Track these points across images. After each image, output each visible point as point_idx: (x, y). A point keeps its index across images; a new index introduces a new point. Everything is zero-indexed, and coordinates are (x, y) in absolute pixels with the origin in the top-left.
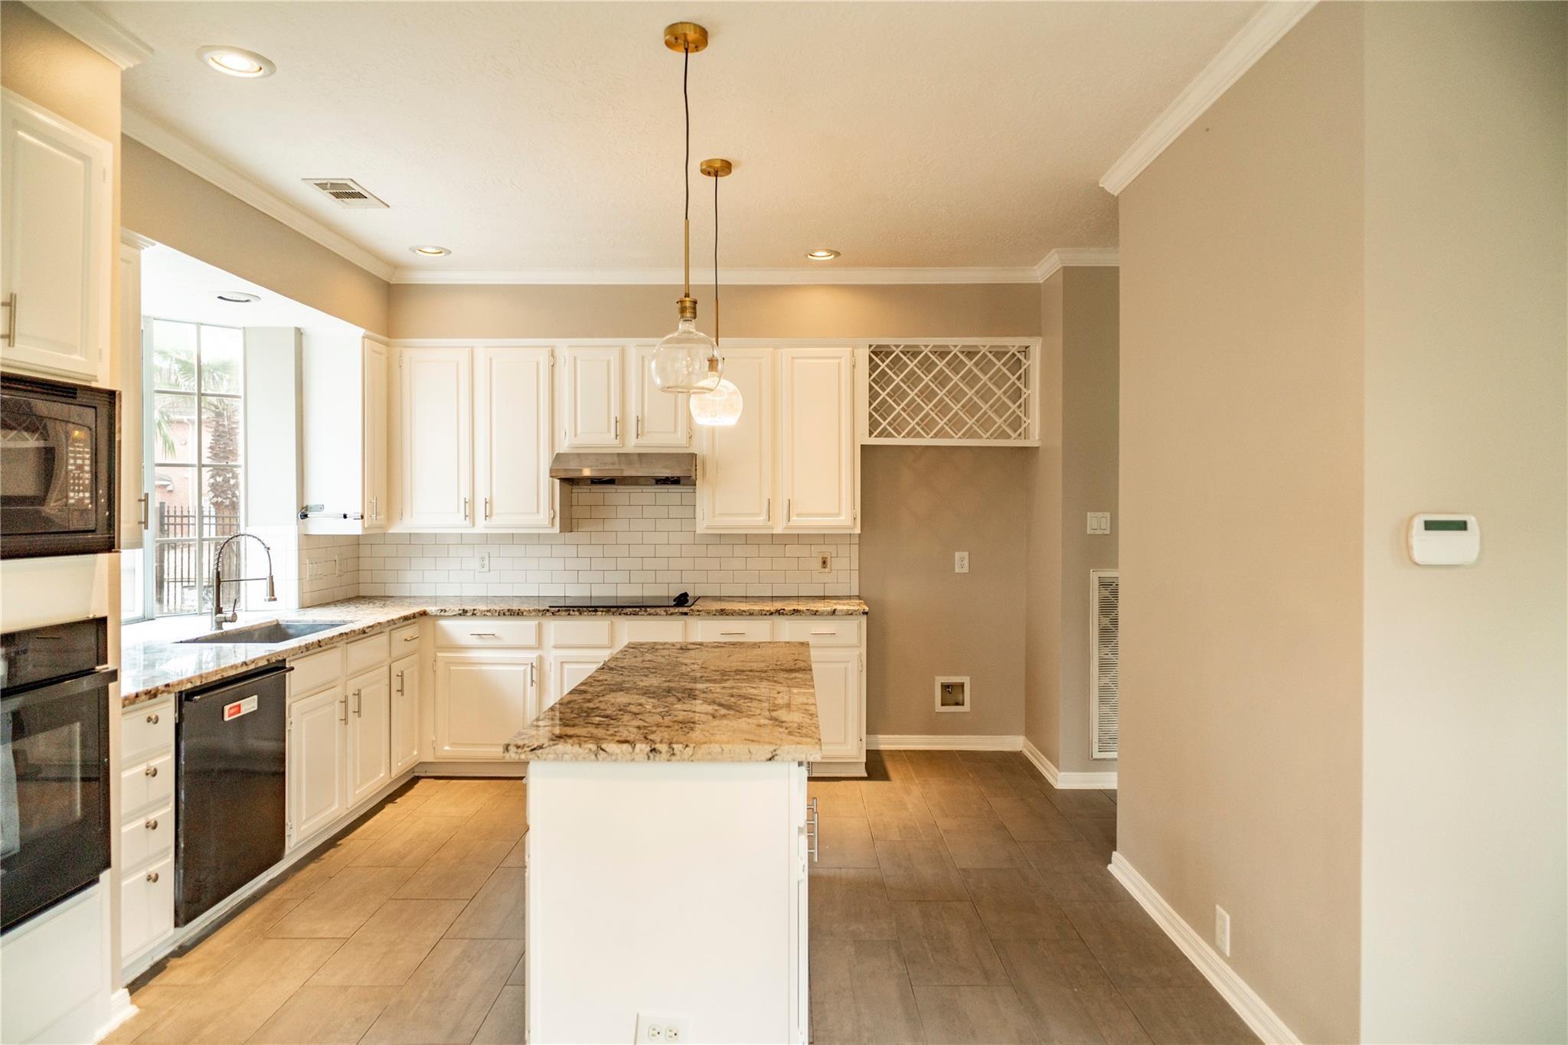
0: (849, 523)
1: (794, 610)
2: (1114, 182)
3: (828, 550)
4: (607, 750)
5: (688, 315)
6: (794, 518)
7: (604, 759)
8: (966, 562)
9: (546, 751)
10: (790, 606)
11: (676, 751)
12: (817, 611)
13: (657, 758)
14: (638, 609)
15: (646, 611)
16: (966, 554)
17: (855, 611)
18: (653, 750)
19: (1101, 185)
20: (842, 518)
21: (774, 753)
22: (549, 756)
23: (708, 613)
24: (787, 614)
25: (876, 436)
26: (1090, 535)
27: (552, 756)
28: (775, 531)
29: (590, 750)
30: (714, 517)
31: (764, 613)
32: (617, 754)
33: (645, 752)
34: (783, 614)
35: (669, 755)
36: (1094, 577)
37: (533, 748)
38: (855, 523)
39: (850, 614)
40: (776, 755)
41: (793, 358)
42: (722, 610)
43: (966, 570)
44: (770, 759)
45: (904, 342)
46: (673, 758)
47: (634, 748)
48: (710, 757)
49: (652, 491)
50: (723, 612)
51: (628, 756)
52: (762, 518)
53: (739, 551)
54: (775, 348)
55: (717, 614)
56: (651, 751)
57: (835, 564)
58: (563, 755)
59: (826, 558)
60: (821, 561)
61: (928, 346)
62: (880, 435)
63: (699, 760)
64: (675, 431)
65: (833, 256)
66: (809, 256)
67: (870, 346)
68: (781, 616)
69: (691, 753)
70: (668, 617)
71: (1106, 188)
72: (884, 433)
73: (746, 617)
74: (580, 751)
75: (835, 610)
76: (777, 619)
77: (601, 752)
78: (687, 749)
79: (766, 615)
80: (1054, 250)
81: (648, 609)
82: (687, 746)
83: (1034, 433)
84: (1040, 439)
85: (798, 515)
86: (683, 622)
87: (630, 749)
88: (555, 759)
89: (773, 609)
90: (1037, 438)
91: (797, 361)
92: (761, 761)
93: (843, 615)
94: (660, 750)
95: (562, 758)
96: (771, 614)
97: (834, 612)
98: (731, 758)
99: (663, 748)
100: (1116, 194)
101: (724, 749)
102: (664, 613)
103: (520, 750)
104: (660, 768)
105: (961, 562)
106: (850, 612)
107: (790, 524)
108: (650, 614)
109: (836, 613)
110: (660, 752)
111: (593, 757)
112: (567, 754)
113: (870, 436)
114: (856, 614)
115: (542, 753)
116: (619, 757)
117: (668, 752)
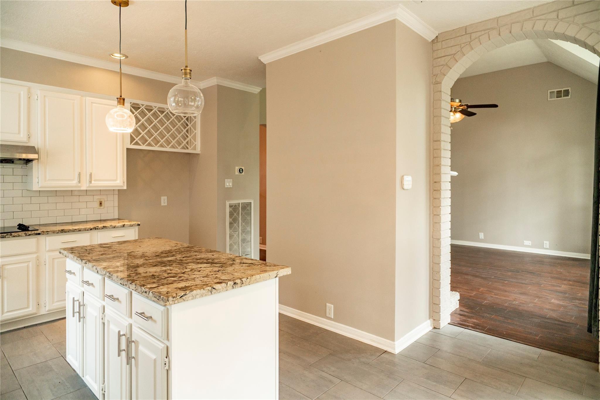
0: (122, 184)
1: (104, 226)
2: (266, 59)
3: (103, 198)
4: (216, 288)
5: (188, 76)
6: (93, 182)
7: (215, 293)
8: (166, 201)
9: (188, 296)
10: (100, 225)
11: (244, 282)
12: (115, 226)
13: (236, 287)
14: (5, 234)
15: (11, 235)
16: (166, 197)
17: (134, 224)
18: (235, 283)
19: (259, 58)
20: (118, 182)
21: (277, 274)
22: (189, 298)
23: (54, 232)
24: (99, 229)
25: (133, 145)
26: (226, 188)
27: (191, 298)
28: (82, 189)
29: (208, 290)
30: (45, 181)
31: (87, 229)
32: (220, 289)
33: (232, 285)
34: (97, 229)
35: (241, 284)
36: (228, 204)
37: (181, 296)
38: (124, 185)
39: (131, 226)
40: (278, 274)
41: (92, 103)
42: (62, 230)
43: (166, 204)
44: (276, 277)
45: (146, 103)
46: (242, 285)
47: (227, 284)
48: (256, 281)
49: (10, 167)
50: (63, 231)
51: (225, 289)
52: (75, 182)
53: (51, 200)
54: (82, 96)
55: (59, 232)
56: (234, 284)
57: (105, 204)
58: (196, 296)
59: (101, 201)
60: (99, 203)
61: (156, 107)
62: (135, 144)
63: (252, 284)
64: (19, 133)
65: (124, 58)
66: (111, 55)
67: (131, 103)
68: (97, 230)
69: (249, 281)
70: (27, 237)
71: (261, 60)
72: (137, 144)
73: (77, 232)
74: (204, 291)
75: (124, 225)
76: (94, 232)
77: (213, 290)
78: (248, 280)
79: (88, 230)
80: (215, 77)
81: (13, 234)
82: (247, 278)
83: (197, 147)
84: (200, 151)
85: (95, 180)
86: (36, 239)
87: (226, 285)
88: (192, 299)
89: (92, 227)
90: (199, 150)
91: (94, 104)
92: (273, 278)
93: (128, 227)
94: (238, 283)
95: (195, 297)
96: (91, 229)
97: (124, 226)
98: (263, 279)
99: (238, 281)
100: (265, 63)
101: (261, 276)
102: (23, 235)
103: (174, 299)
104: (238, 290)
105: (164, 201)
106: (131, 225)
107: (91, 185)
108: (14, 236)
109: (125, 226)
110: (238, 284)
111: (210, 293)
112: (197, 295)
113: (130, 144)
114: (135, 226)
115: (186, 298)
116: (221, 290)
117: (241, 283)
